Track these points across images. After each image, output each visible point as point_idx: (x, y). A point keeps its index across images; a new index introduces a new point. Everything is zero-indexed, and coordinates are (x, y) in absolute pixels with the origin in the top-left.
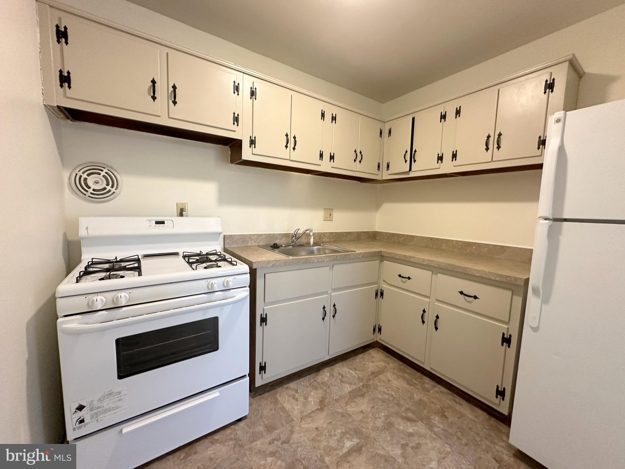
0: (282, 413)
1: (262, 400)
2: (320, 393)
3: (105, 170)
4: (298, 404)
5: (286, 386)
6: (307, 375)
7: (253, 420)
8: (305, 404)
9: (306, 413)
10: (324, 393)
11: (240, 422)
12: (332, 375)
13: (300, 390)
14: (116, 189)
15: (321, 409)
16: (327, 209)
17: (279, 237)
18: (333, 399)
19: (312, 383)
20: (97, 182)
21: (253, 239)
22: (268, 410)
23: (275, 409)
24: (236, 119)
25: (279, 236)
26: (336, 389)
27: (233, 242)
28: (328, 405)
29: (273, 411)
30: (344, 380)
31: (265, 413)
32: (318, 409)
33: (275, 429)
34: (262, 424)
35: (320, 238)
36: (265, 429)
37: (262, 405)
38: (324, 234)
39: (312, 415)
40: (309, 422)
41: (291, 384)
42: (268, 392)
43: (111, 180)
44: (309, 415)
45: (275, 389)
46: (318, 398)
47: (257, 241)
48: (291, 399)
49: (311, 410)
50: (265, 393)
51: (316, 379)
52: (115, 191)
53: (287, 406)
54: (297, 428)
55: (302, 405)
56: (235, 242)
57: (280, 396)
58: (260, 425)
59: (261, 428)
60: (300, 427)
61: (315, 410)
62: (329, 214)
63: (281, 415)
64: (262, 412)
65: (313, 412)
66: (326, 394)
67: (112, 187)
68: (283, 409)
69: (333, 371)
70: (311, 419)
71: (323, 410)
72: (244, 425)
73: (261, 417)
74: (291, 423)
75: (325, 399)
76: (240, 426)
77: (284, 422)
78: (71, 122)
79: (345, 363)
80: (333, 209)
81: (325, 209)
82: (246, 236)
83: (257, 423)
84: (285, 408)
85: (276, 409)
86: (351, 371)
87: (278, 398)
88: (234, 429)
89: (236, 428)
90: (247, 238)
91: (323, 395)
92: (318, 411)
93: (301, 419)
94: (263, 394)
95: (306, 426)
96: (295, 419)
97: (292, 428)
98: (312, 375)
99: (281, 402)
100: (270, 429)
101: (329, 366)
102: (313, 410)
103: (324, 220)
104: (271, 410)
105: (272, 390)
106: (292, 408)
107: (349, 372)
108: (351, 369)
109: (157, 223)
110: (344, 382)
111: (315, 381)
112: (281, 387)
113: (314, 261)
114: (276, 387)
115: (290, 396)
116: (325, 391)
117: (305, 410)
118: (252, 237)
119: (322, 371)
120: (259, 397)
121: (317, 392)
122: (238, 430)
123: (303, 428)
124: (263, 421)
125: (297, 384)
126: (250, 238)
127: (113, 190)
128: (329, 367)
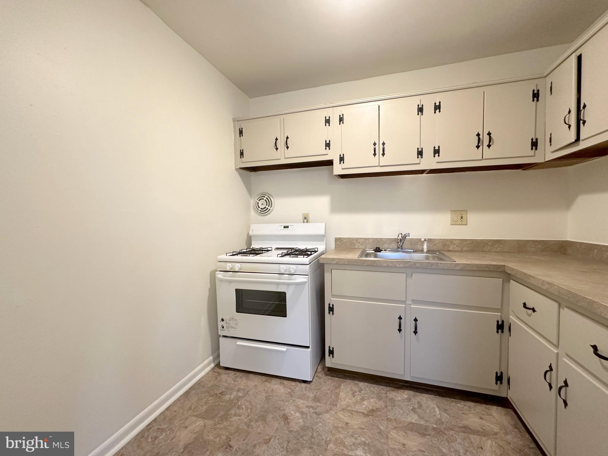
0: (333, 396)
1: (330, 380)
2: (380, 404)
3: (266, 197)
4: (351, 399)
5: (356, 382)
6: (383, 386)
7: (312, 387)
8: (356, 403)
9: (350, 409)
10: (383, 406)
11: (304, 384)
12: (409, 399)
13: (364, 391)
14: (271, 207)
15: (366, 415)
16: (456, 211)
17: (387, 242)
18: (387, 416)
19: (381, 394)
20: (262, 204)
21: (359, 242)
22: (327, 388)
23: (331, 391)
24: (328, 145)
25: (388, 240)
26: (399, 412)
27: (342, 244)
28: (376, 417)
29: (329, 391)
30: (418, 410)
31: (323, 389)
32: (363, 413)
33: (319, 401)
34: (315, 393)
35: (445, 245)
36: (313, 397)
37: (327, 383)
38: (451, 241)
39: (354, 413)
40: (345, 415)
41: (362, 383)
42: (339, 378)
43: (269, 202)
44: (351, 412)
45: (346, 379)
46: (373, 406)
47: (364, 244)
48: (350, 393)
49: (357, 410)
50: (336, 377)
51: (388, 393)
52: (270, 208)
53: (342, 395)
54: (333, 412)
55: (354, 402)
56: (343, 244)
57: (344, 386)
58: (313, 393)
59: (311, 395)
60: (336, 413)
61: (360, 412)
62: (460, 216)
63: (331, 397)
64: (322, 387)
65: (357, 412)
66: (384, 409)
67: (269, 206)
68: (337, 395)
69: (414, 397)
70: (350, 414)
71: (367, 417)
72: (304, 387)
73: (318, 389)
74: (333, 406)
75: (379, 411)
76: (301, 386)
77: (329, 403)
78: (254, 173)
79: (438, 399)
80: (466, 211)
81: (451, 211)
82: (353, 239)
83: (313, 390)
84: (339, 395)
85: (333, 391)
86: (437, 409)
87: (341, 386)
88: (298, 385)
89: (299, 385)
90: (354, 241)
91: (381, 407)
92: (362, 414)
93: (343, 409)
94: (334, 377)
95: (340, 415)
96: (338, 406)
97: (330, 410)
98: (388, 388)
99: (341, 390)
100: (316, 399)
101: (416, 390)
102: (359, 410)
103: (451, 225)
104: (329, 389)
105: (343, 378)
106: (344, 398)
107: (434, 408)
108: (439, 407)
109: (285, 227)
110: (414, 412)
111: (386, 393)
112: (352, 381)
113: (383, 264)
114: (348, 379)
115: (352, 390)
116: (386, 407)
117: (353, 406)
118: (358, 240)
119: (403, 391)
120: (330, 377)
121: (378, 402)
122: (299, 387)
123: (338, 416)
124: (317, 393)
125: (367, 386)
126: (357, 241)
127: (269, 208)
128: (414, 391)
